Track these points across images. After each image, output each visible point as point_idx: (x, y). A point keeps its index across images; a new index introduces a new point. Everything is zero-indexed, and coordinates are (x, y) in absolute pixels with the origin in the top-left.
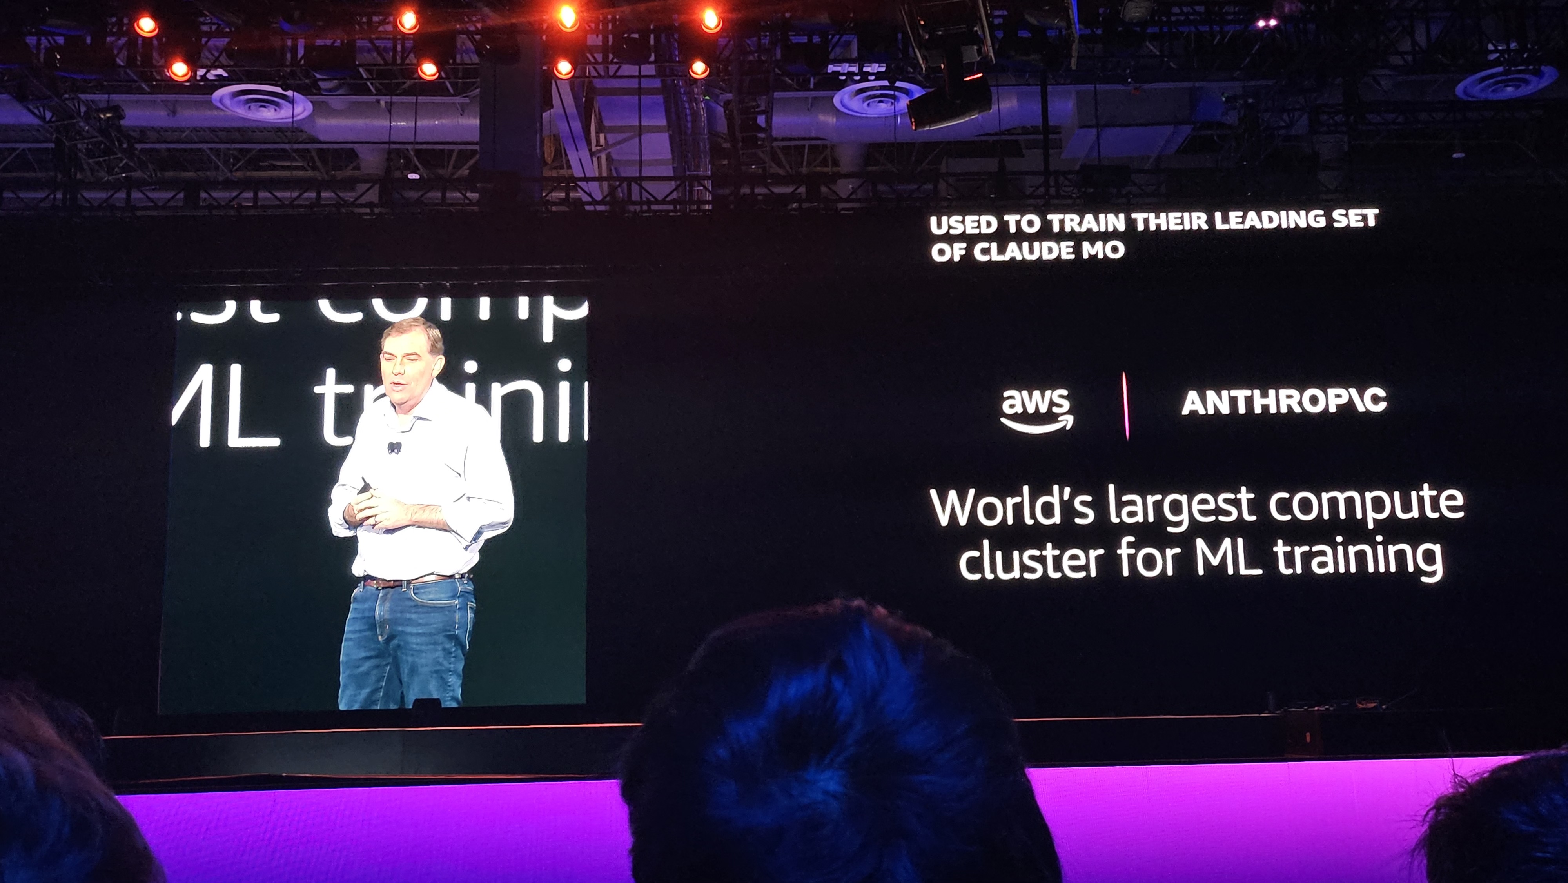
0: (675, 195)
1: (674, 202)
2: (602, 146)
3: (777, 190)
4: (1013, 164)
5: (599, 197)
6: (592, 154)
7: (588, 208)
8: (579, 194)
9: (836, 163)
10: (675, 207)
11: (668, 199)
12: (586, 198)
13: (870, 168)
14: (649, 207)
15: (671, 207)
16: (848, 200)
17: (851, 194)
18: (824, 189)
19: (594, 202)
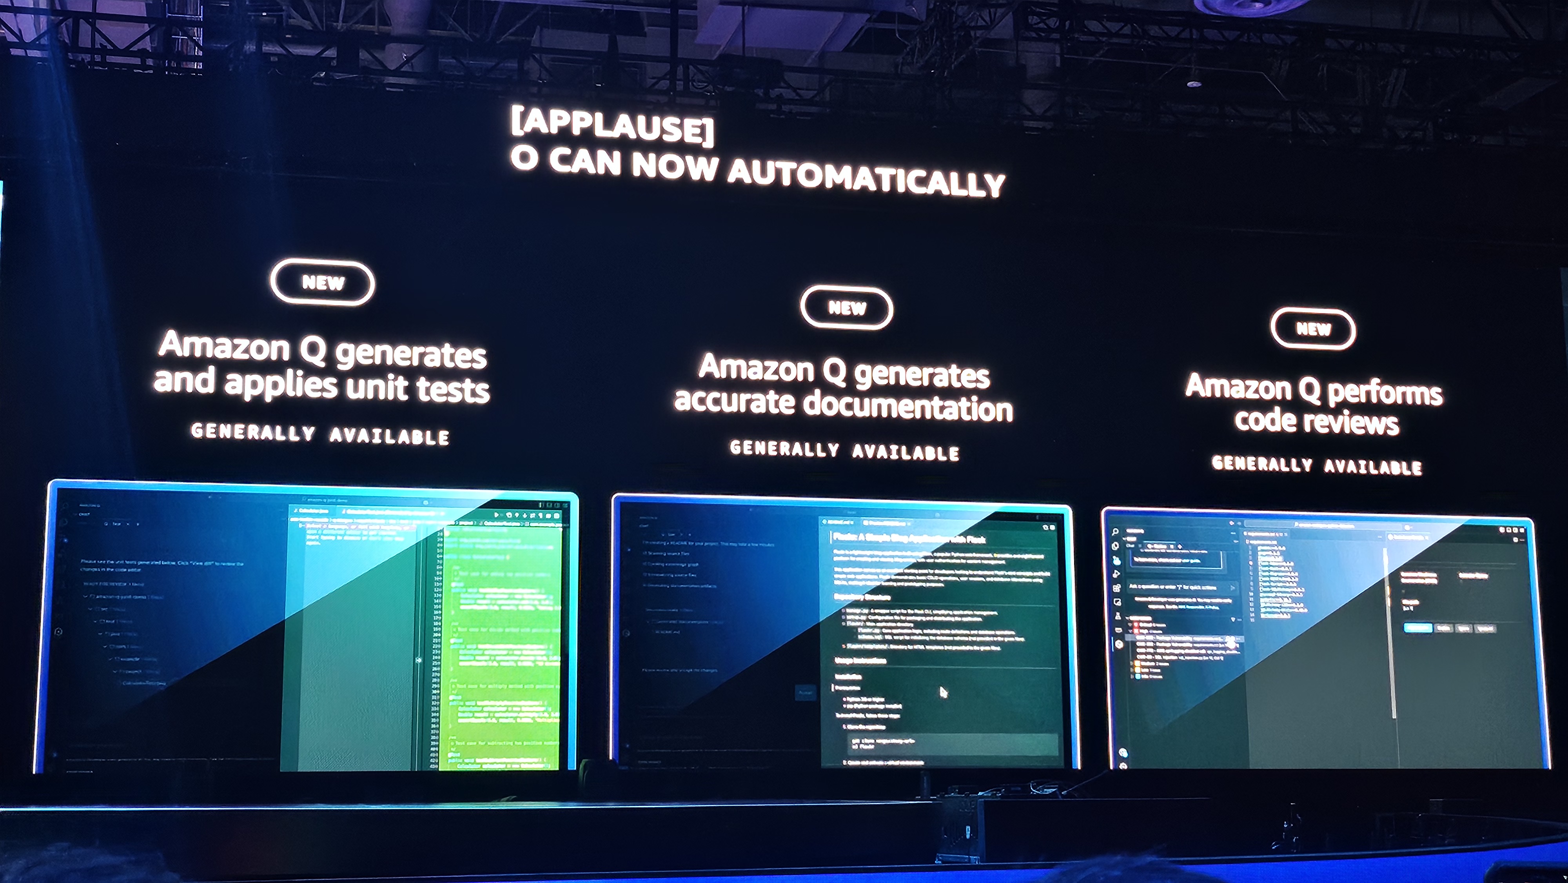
1: (143, 54)
3: (298, 50)
4: (627, 44)
7: (14, 52)
8: (4, 31)
9: (385, 20)
10: (143, 62)
11: (134, 49)
13: (433, 32)
14: (103, 58)
16: (397, 73)
17: (402, 66)
18: (363, 55)
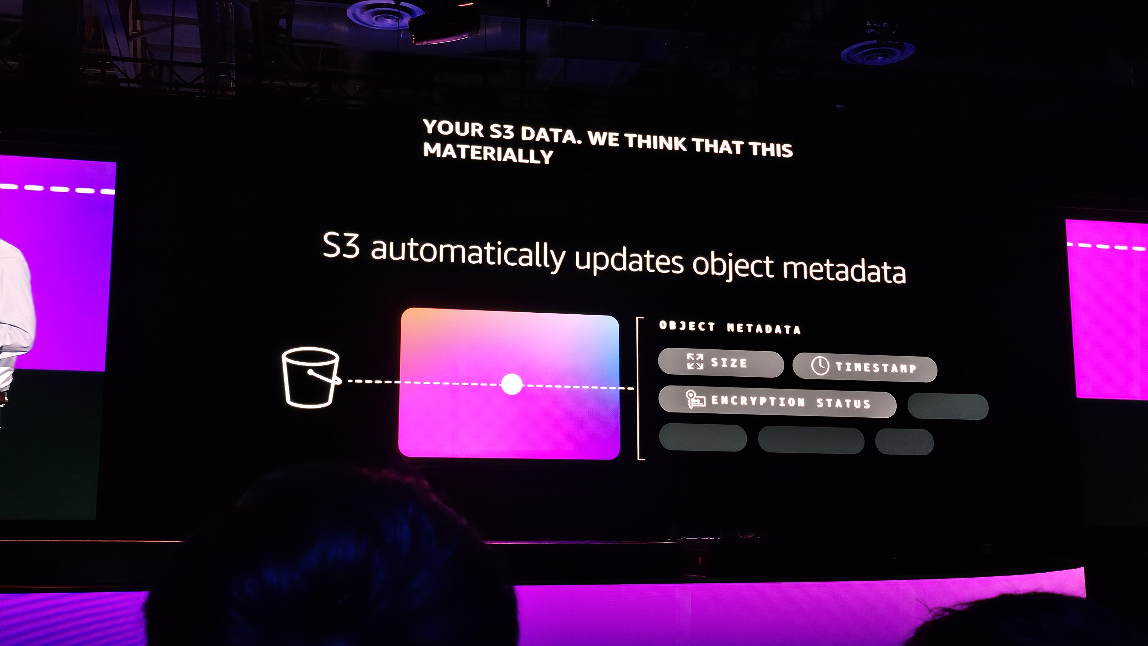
0: (202, 80)
1: (200, 86)
2: (138, 31)
3: (294, 84)
4: (495, 81)
5: (132, 75)
6: (129, 38)
7: (122, 84)
8: (116, 72)
9: (346, 66)
10: (201, 91)
11: (195, 83)
12: (121, 76)
13: (375, 73)
14: (177, 89)
15: (197, 90)
16: (355, 98)
17: (358, 93)
18: (334, 87)
19: (128, 80)
